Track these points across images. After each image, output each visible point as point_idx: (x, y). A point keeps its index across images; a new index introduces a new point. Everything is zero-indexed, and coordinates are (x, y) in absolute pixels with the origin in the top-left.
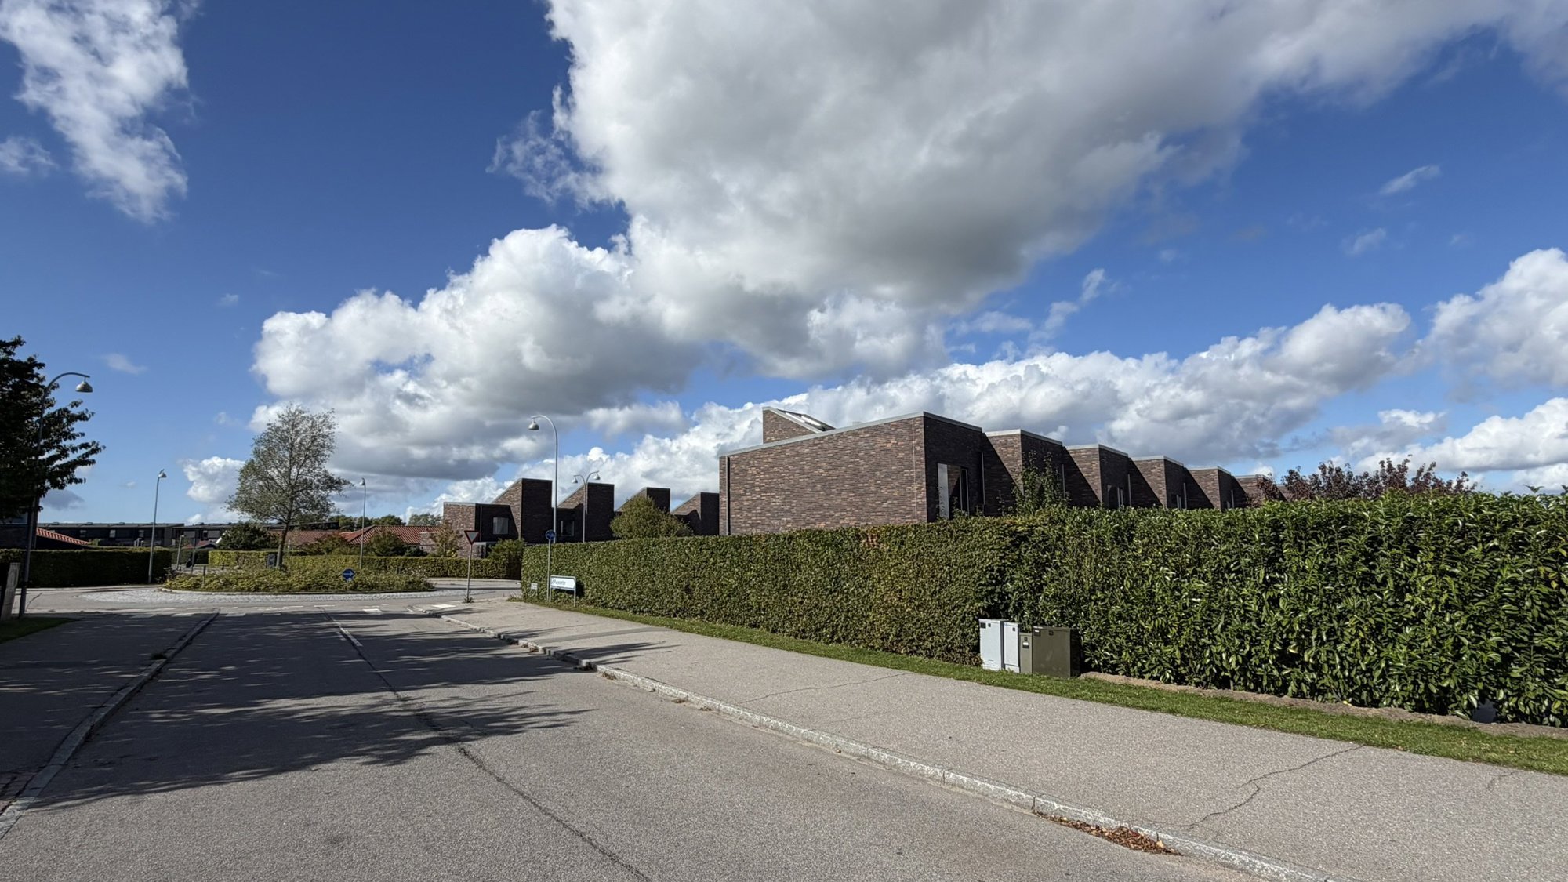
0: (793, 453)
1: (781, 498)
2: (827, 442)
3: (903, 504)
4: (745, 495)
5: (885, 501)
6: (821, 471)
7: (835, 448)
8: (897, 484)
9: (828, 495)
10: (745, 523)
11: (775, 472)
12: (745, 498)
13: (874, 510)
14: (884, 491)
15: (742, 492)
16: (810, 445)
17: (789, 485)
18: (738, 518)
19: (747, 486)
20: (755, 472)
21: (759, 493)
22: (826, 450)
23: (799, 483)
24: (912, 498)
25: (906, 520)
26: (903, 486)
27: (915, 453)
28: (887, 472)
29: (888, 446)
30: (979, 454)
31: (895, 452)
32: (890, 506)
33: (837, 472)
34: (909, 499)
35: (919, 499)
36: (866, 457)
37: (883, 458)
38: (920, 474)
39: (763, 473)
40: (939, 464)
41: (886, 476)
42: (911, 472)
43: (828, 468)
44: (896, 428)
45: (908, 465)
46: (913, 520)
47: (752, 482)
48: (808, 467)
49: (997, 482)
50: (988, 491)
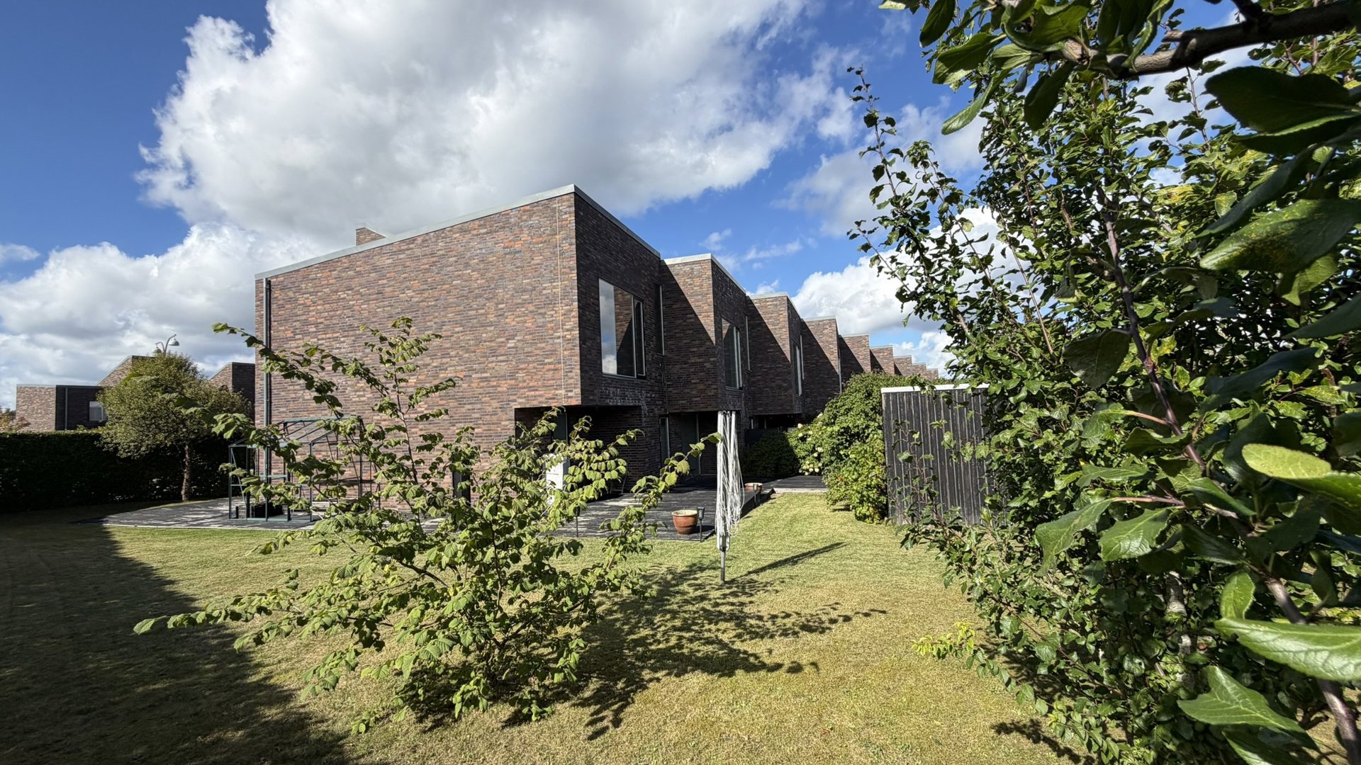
0: (367, 268)
1: (350, 340)
2: (421, 246)
3: (542, 340)
4: (293, 339)
5: (512, 337)
6: (410, 293)
7: (432, 254)
8: (531, 308)
11: (339, 300)
12: (293, 344)
13: (494, 352)
14: (511, 321)
15: (290, 334)
16: (395, 253)
17: (360, 320)
19: (297, 323)
20: (308, 302)
21: (315, 335)
22: (418, 258)
23: (375, 314)
24: (555, 329)
25: (548, 367)
26: (540, 311)
27: (561, 255)
28: (514, 289)
29: (517, 246)
30: (657, 287)
31: (528, 255)
32: (520, 345)
33: (436, 294)
34: (551, 332)
35: (568, 330)
36: (482, 266)
37: (509, 266)
38: (568, 289)
39: (320, 302)
40: (601, 282)
41: (513, 295)
42: (554, 287)
43: (422, 287)
44: (531, 216)
45: (548, 275)
46: (557, 366)
47: (304, 317)
48: (391, 289)
49: (680, 324)
50: (668, 338)
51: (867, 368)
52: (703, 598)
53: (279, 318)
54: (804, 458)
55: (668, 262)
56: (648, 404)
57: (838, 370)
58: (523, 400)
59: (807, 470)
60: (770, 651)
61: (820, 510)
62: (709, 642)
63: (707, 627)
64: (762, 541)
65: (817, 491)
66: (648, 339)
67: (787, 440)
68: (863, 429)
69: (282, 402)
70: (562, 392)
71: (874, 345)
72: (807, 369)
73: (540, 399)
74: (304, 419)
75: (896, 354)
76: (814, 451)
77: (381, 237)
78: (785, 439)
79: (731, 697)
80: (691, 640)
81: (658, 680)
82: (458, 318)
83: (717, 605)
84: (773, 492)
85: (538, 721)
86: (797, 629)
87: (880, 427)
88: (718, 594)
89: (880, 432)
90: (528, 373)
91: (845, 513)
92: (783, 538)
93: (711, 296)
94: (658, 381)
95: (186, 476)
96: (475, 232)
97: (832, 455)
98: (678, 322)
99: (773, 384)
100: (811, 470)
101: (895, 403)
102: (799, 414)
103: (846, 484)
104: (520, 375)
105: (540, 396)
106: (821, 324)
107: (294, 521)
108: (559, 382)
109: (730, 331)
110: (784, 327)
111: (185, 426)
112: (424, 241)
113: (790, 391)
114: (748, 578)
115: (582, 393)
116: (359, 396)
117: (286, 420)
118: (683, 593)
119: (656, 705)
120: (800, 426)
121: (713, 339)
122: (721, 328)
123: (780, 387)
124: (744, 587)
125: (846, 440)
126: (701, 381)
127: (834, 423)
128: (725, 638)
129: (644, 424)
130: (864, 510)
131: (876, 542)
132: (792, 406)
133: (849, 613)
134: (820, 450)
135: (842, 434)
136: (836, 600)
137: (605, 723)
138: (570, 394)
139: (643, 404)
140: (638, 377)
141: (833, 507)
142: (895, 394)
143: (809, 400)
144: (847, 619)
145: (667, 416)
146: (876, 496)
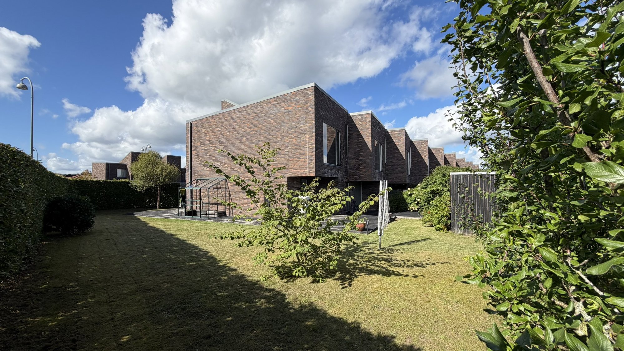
0: (229, 118)
2: (251, 109)
3: (300, 148)
4: (200, 146)
5: (287, 147)
6: (246, 128)
7: (255, 112)
8: (295, 135)
9: (250, 144)
10: (200, 164)
11: (218, 131)
12: (200, 149)
14: (286, 140)
16: (240, 112)
17: (226, 139)
18: (197, 161)
19: (202, 140)
20: (206, 132)
21: (209, 145)
22: (249, 114)
23: (232, 137)
24: (305, 144)
25: (301, 160)
26: (299, 136)
27: (308, 113)
28: (288, 127)
29: (290, 109)
30: (346, 125)
31: (294, 113)
32: (290, 150)
33: (256, 129)
34: (303, 145)
35: (310, 145)
36: (275, 117)
37: (286, 118)
38: (311, 127)
39: (211, 132)
40: (324, 123)
41: (288, 130)
42: (305, 126)
43: (251, 126)
44: (296, 96)
45: (303, 122)
46: (306, 160)
47: (204, 138)
48: (238, 127)
49: (356, 142)
50: (350, 148)
51: (442, 163)
52: (372, 253)
53: (195, 138)
54: (410, 204)
55: (351, 114)
56: (341, 177)
57: (428, 164)
58: (291, 174)
59: (412, 209)
60: (403, 271)
61: (418, 226)
62: (377, 266)
63: (377, 262)
64: (394, 236)
65: (417, 218)
66: (342, 148)
67: (403, 195)
68: (441, 191)
69: (196, 171)
70: (307, 170)
71: (446, 152)
72: (413, 163)
73: (298, 173)
74: (204, 178)
75: (457, 157)
76: (415, 200)
77: (234, 106)
78: (402, 195)
79: (390, 282)
80: (371, 265)
81: (361, 275)
82: (265, 139)
83: (378, 255)
84: (396, 218)
85: (322, 282)
86: (413, 265)
87: (449, 190)
88: (378, 252)
89: (448, 192)
90: (293, 162)
91: (431, 228)
92: (403, 235)
93: (370, 129)
94: (345, 167)
95: (158, 199)
96: (273, 103)
97: (425, 202)
98: (355, 141)
99: (397, 170)
100: (414, 209)
101: (456, 179)
102: (408, 184)
103: (431, 215)
104: (290, 163)
105: (298, 172)
106: (420, 142)
107: (202, 218)
108: (306, 166)
109: (378, 145)
110: (403, 144)
111: (159, 180)
112: (252, 107)
113: (405, 173)
114: (390, 248)
115: (316, 171)
116: (225, 170)
117: (197, 179)
118: (364, 251)
119: (362, 282)
120: (409, 189)
121: (371, 149)
122: (374, 144)
123: (400, 171)
124: (388, 251)
125: (433, 196)
126: (365, 167)
127: (427, 188)
128: (384, 266)
129: (339, 186)
130: (440, 226)
131: (445, 239)
132: (405, 180)
133: (434, 262)
134: (419, 200)
135: (431, 193)
136: (429, 257)
137: (346, 285)
138: (310, 171)
139: (339, 176)
140: (338, 165)
141: (425, 225)
142: (457, 175)
143: (413, 177)
144: (433, 264)
145: (348, 182)
146: (446, 220)
